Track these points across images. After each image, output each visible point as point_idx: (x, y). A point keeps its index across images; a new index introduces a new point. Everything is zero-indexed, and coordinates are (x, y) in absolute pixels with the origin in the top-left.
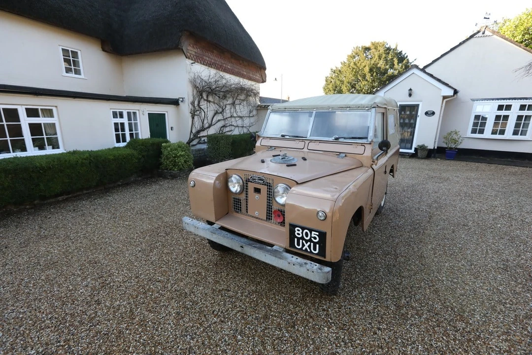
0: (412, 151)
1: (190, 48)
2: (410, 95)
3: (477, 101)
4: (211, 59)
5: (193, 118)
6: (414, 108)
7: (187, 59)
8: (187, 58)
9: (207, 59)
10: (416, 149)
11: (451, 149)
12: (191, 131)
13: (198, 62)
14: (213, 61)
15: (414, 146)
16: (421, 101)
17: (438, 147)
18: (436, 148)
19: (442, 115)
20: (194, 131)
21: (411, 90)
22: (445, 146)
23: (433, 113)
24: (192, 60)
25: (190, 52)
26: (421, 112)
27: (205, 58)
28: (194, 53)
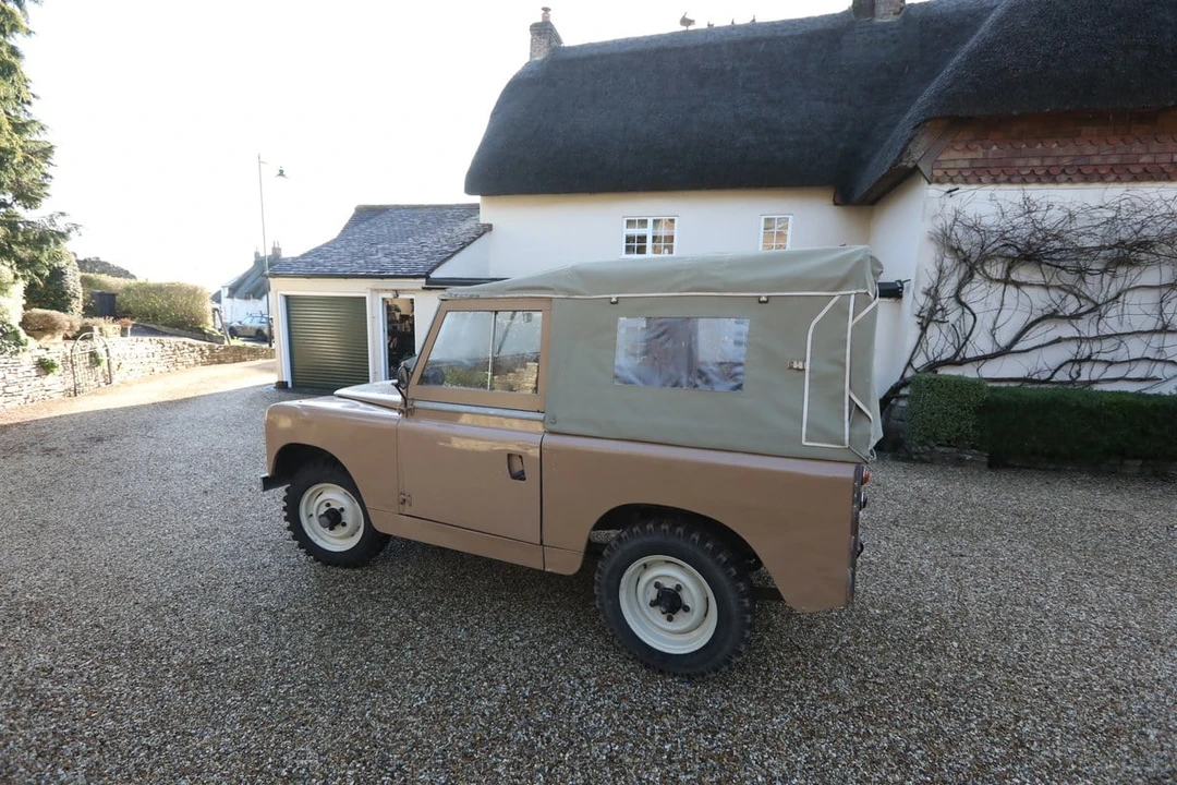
1: (953, 154)
4: (1059, 157)
5: (924, 329)
7: (934, 186)
8: (930, 183)
9: (1036, 162)
12: (910, 363)
13: (979, 182)
14: (1066, 161)
20: (919, 362)
24: (952, 181)
25: (951, 165)
27: (1021, 162)
28: (966, 164)
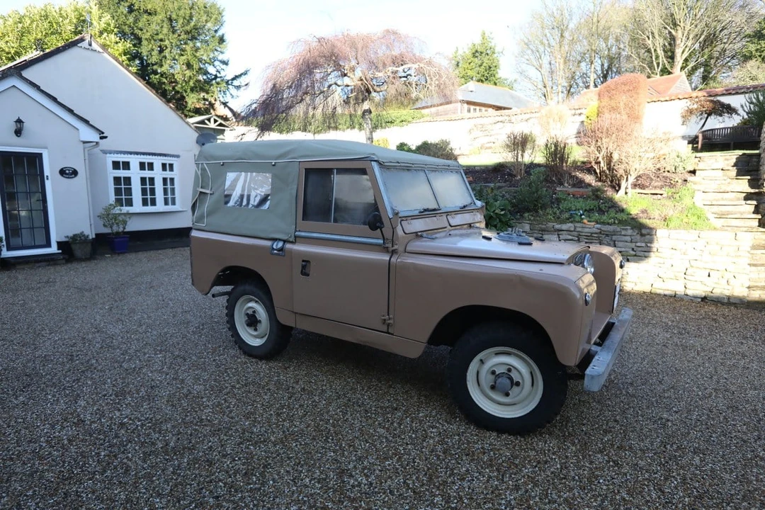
0: (54, 249)
2: (18, 132)
3: (110, 153)
6: (34, 160)
10: (60, 244)
11: (118, 233)
15: (54, 238)
16: (46, 148)
17: (96, 235)
18: (94, 236)
19: (88, 176)
21: (19, 121)
22: (107, 230)
23: (75, 173)
26: (49, 168)
